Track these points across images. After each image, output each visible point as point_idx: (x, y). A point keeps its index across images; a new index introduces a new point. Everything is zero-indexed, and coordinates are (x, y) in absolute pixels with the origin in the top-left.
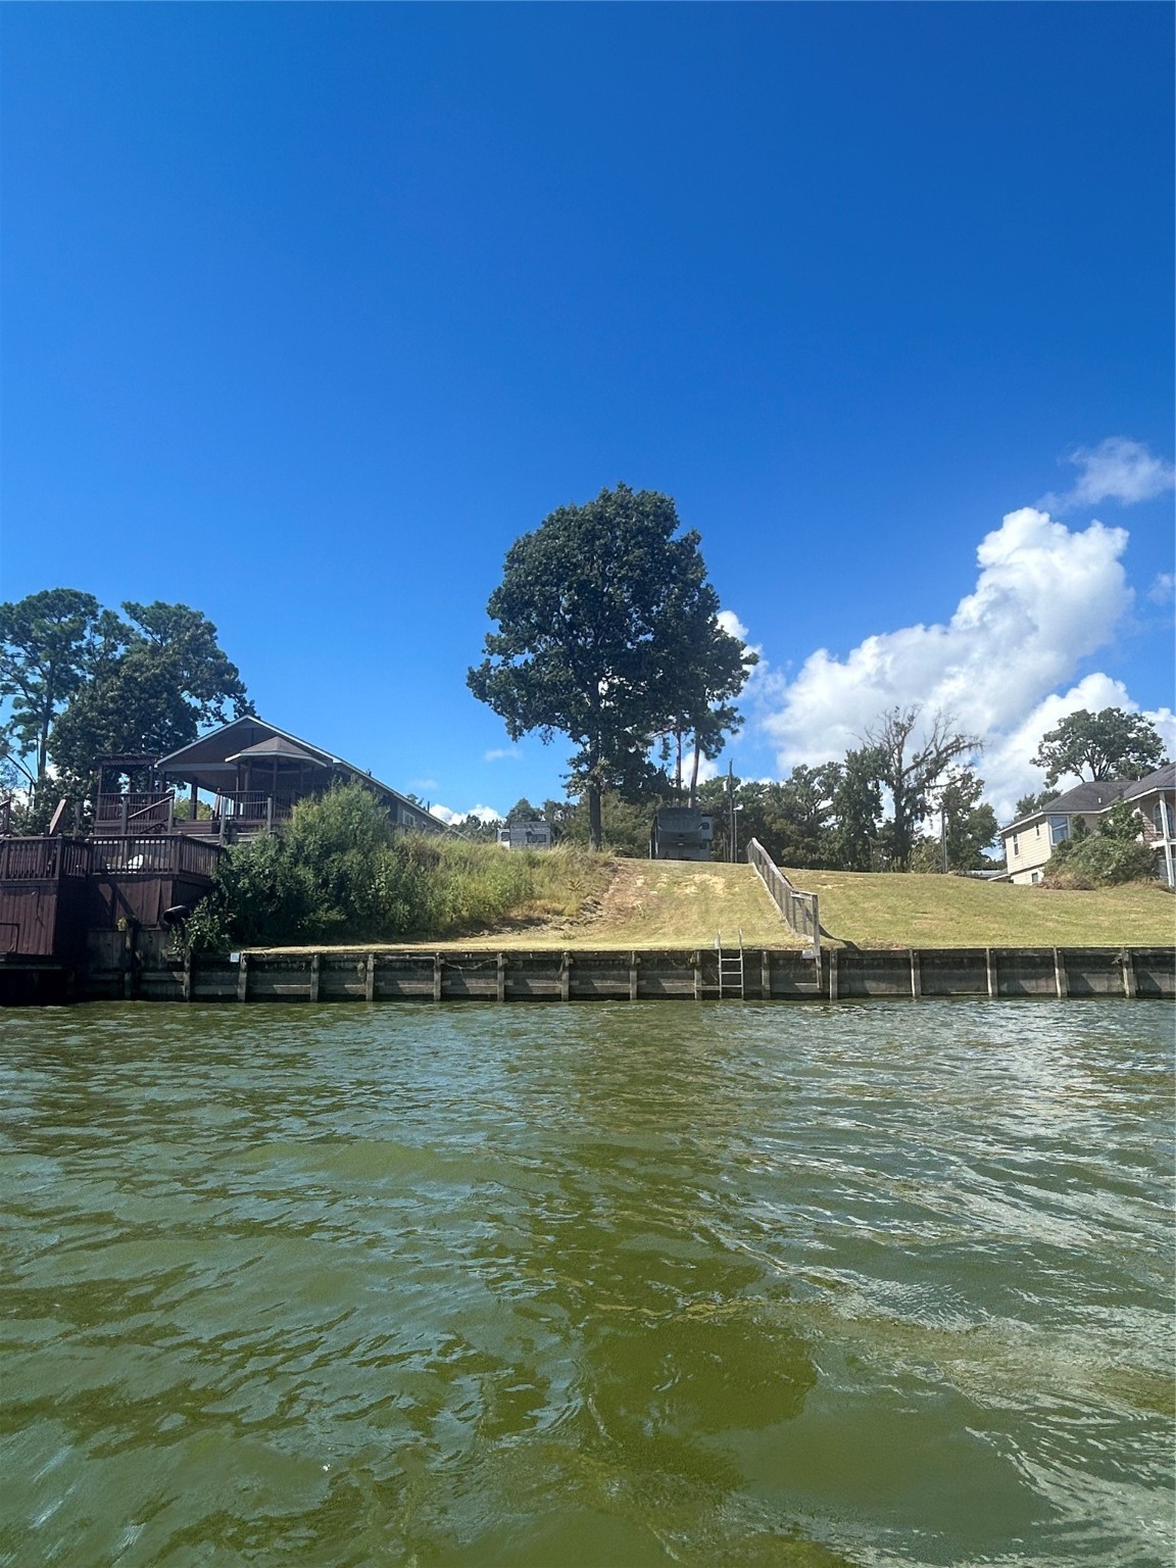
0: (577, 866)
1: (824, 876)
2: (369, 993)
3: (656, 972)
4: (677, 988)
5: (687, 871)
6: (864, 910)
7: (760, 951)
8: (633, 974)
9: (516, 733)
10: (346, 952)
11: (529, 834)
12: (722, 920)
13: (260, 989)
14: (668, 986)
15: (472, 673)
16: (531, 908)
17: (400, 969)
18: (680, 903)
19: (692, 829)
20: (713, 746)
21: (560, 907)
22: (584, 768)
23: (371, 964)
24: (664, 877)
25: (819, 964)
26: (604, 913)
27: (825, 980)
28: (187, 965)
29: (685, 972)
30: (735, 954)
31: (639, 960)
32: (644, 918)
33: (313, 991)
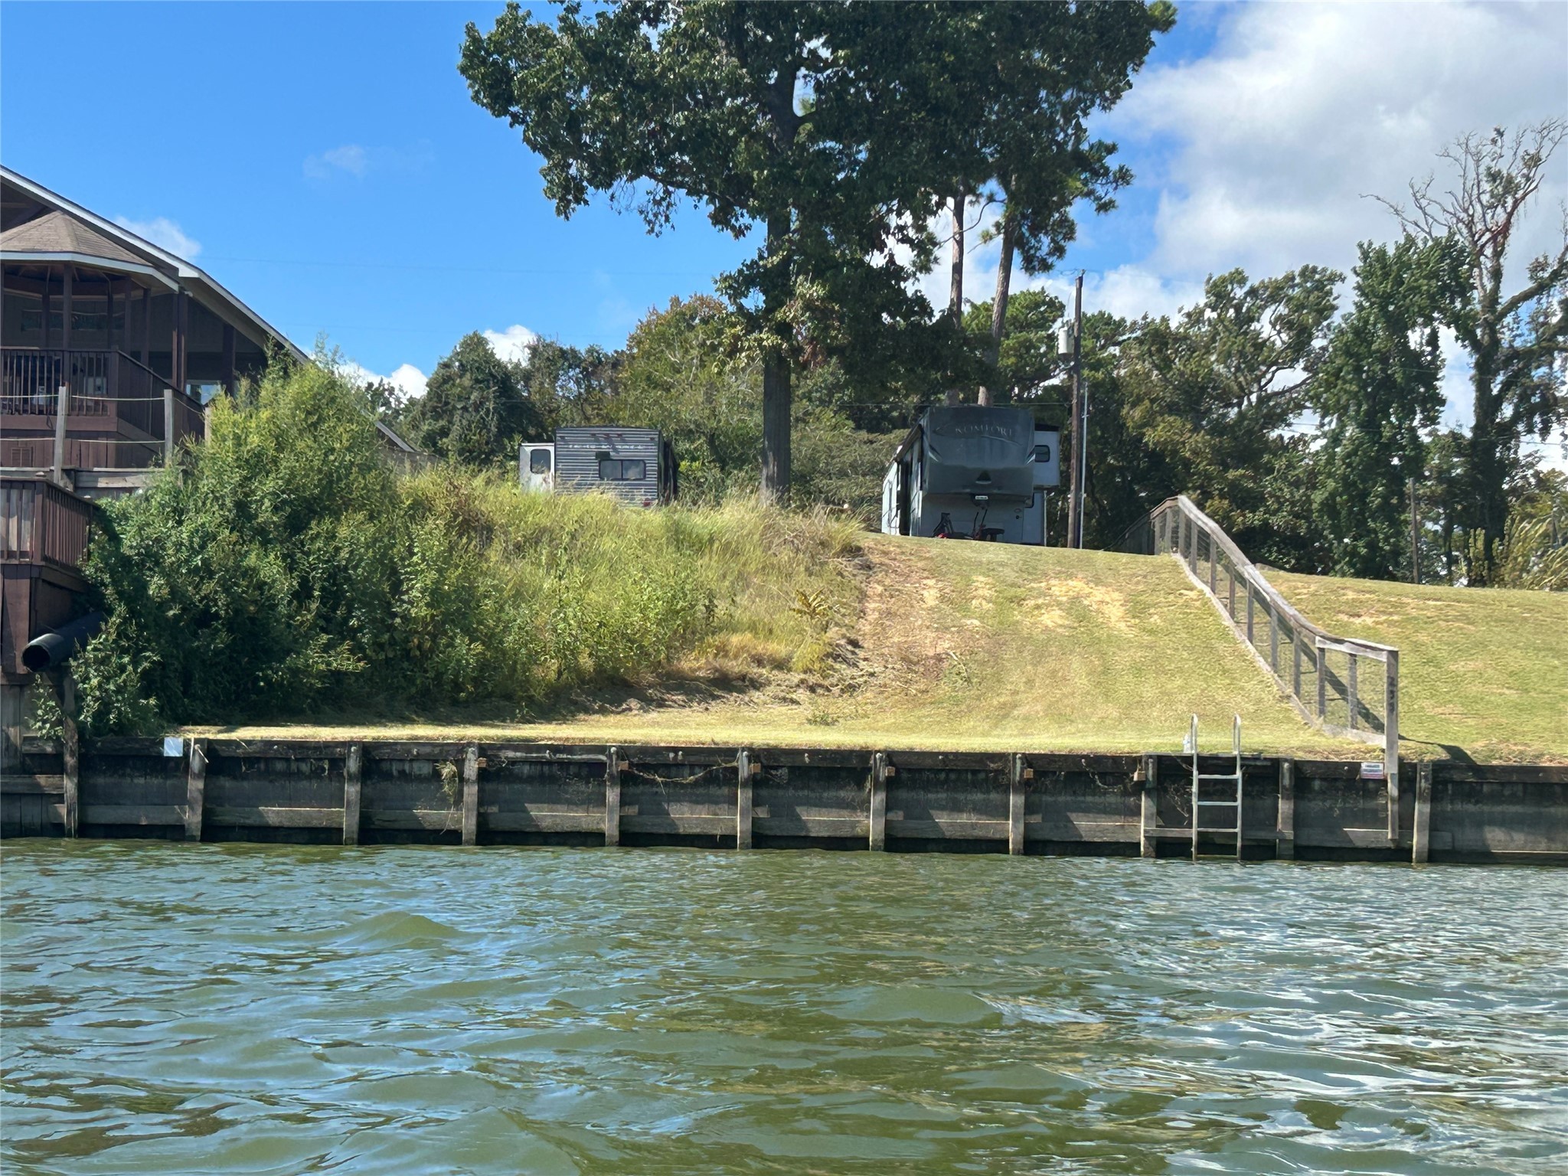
0: (785, 555)
1: (1351, 595)
2: (468, 824)
3: (1061, 799)
4: (1105, 830)
5: (1029, 570)
6: (1456, 679)
7: (1276, 763)
8: (1015, 800)
9: (569, 194)
10: (415, 742)
11: (603, 457)
12: (1149, 691)
13: (229, 815)
14: (1087, 826)
15: (476, 40)
16: (722, 651)
17: (530, 779)
18: (1041, 648)
19: (1010, 463)
20: (1046, 241)
21: (776, 648)
22: (755, 300)
23: (472, 766)
24: (982, 586)
25: (1393, 789)
26: (877, 668)
27: (1405, 823)
28: (70, 761)
29: (1119, 799)
30: (1226, 764)
31: (1029, 773)
32: (968, 680)
33: (348, 819)
